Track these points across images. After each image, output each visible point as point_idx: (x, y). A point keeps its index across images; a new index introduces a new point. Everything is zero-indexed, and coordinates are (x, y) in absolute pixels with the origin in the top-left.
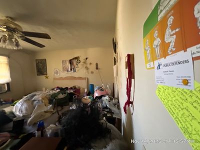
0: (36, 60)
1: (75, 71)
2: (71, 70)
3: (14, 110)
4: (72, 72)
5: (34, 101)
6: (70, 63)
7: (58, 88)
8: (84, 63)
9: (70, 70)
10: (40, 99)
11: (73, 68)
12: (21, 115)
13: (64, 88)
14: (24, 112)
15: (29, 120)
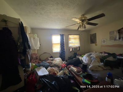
0: (90, 35)
3: (83, 59)
5: (91, 57)
10: (95, 57)
13: (111, 53)
14: (87, 62)
15: (90, 67)
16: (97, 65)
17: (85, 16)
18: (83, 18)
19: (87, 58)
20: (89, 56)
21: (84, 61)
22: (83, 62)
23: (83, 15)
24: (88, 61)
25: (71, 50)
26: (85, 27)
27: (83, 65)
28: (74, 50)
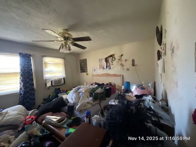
0: (80, 60)
1: (110, 68)
2: (107, 67)
3: (68, 98)
4: (108, 69)
5: (80, 92)
6: (106, 61)
7: (96, 84)
8: (119, 60)
9: (105, 67)
10: (84, 91)
12: (72, 102)
20: (76, 91)
21: (70, 100)
25: (49, 84)
26: (70, 49)
28: (55, 84)
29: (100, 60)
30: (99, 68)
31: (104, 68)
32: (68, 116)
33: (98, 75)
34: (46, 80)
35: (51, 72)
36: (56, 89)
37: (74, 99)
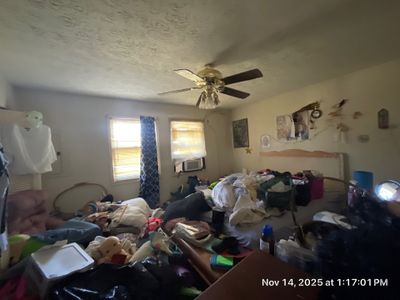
0: (234, 123)
1: (307, 138)
2: (297, 135)
4: (300, 139)
5: (235, 187)
6: (295, 120)
7: (269, 172)
8: (335, 114)
9: (293, 135)
10: (244, 186)
11: (301, 129)
13: (281, 172)
14: (224, 202)
15: (231, 216)
16: (249, 207)
17: (216, 69)
18: (211, 75)
19: (225, 192)
20: (228, 184)
21: (216, 201)
22: (214, 205)
23: (211, 65)
24: (227, 199)
25: (179, 169)
26: (216, 102)
27: (214, 212)
28: (189, 167)
29: (280, 120)
30: (276, 137)
31: (288, 138)
32: (214, 230)
33: (275, 154)
34: (175, 160)
35: (182, 147)
36: (190, 177)
37: (224, 198)
